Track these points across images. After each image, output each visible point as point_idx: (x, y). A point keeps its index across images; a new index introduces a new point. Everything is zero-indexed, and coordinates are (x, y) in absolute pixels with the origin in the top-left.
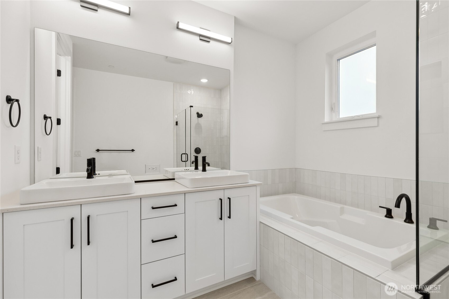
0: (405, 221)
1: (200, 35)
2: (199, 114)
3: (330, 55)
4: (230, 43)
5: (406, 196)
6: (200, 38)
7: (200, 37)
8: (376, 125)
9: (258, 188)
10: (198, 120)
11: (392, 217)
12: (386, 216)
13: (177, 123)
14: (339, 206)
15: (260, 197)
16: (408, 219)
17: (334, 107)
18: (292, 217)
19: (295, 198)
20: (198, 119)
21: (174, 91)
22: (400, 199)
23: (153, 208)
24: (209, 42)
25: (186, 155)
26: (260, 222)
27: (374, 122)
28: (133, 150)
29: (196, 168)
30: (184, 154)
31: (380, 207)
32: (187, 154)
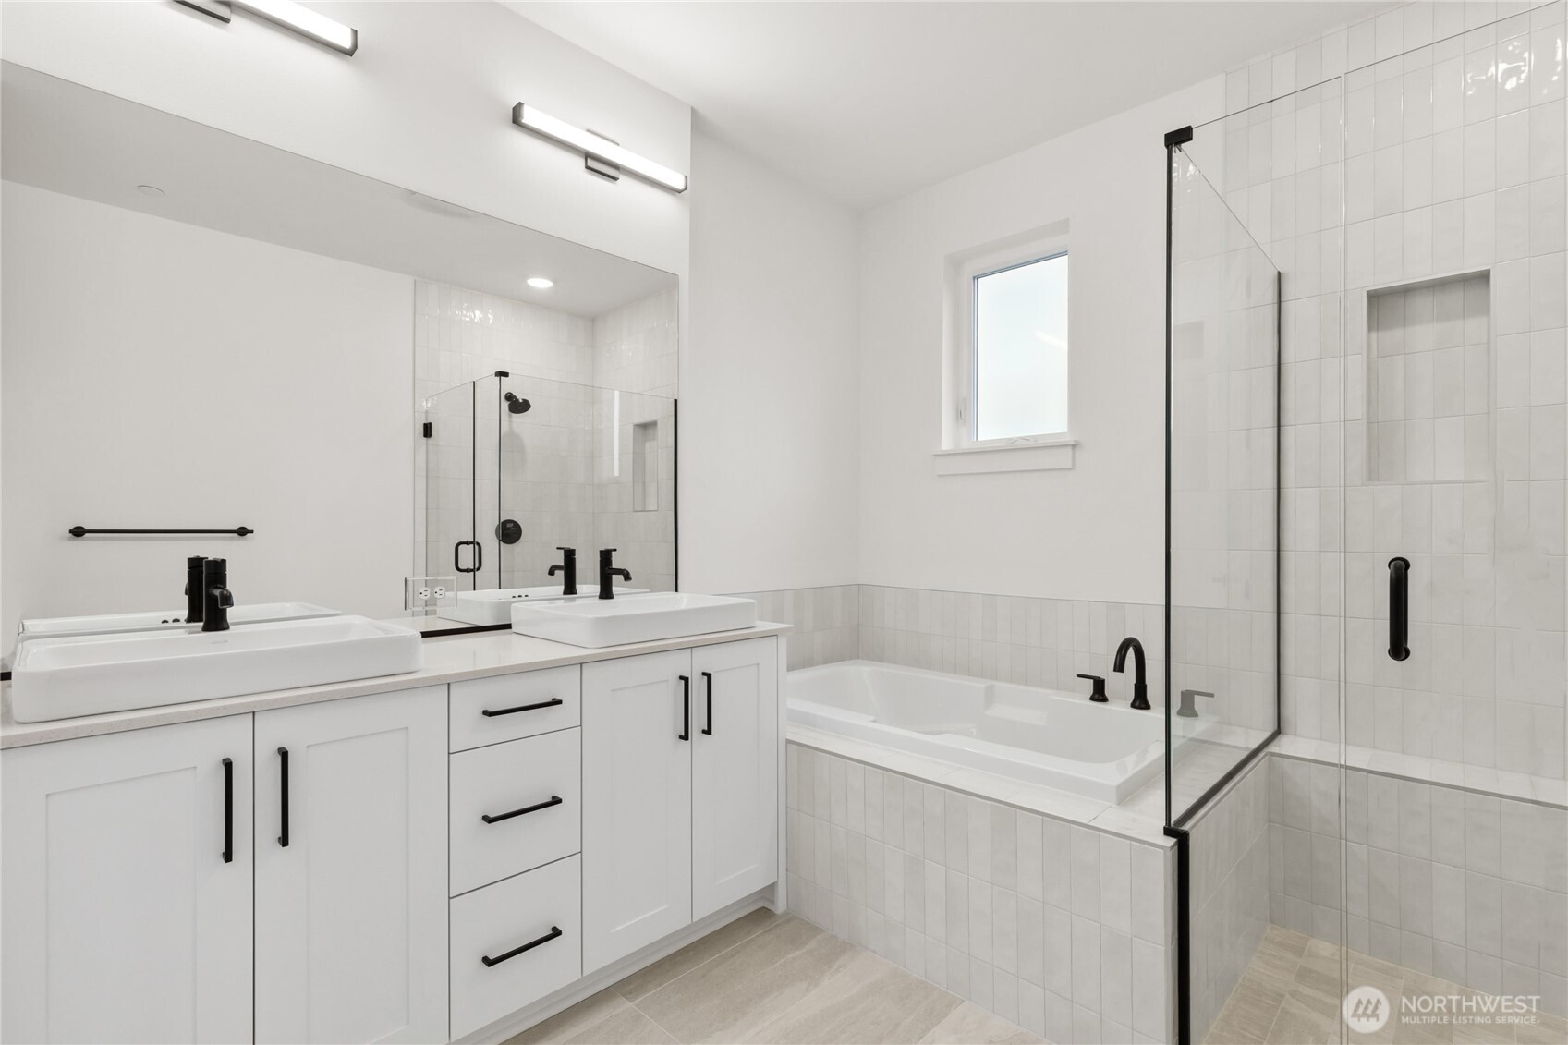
0: (1133, 705)
1: (588, 156)
2: (517, 400)
3: (955, 263)
4: (680, 192)
5: (1135, 644)
6: (589, 165)
7: (589, 160)
8: (1070, 466)
9: (783, 642)
10: (510, 422)
11: (1104, 700)
12: (1092, 699)
13: (427, 430)
14: (981, 685)
15: (788, 670)
16: (1141, 701)
17: (965, 411)
18: (873, 718)
19: (861, 673)
20: (510, 416)
21: (415, 311)
22: (1124, 650)
23: (488, 713)
24: (615, 179)
25: (476, 547)
26: (789, 742)
27: (1064, 458)
28: (243, 532)
29: (570, 588)
30: (468, 543)
31: (1079, 676)
32: (478, 544)
